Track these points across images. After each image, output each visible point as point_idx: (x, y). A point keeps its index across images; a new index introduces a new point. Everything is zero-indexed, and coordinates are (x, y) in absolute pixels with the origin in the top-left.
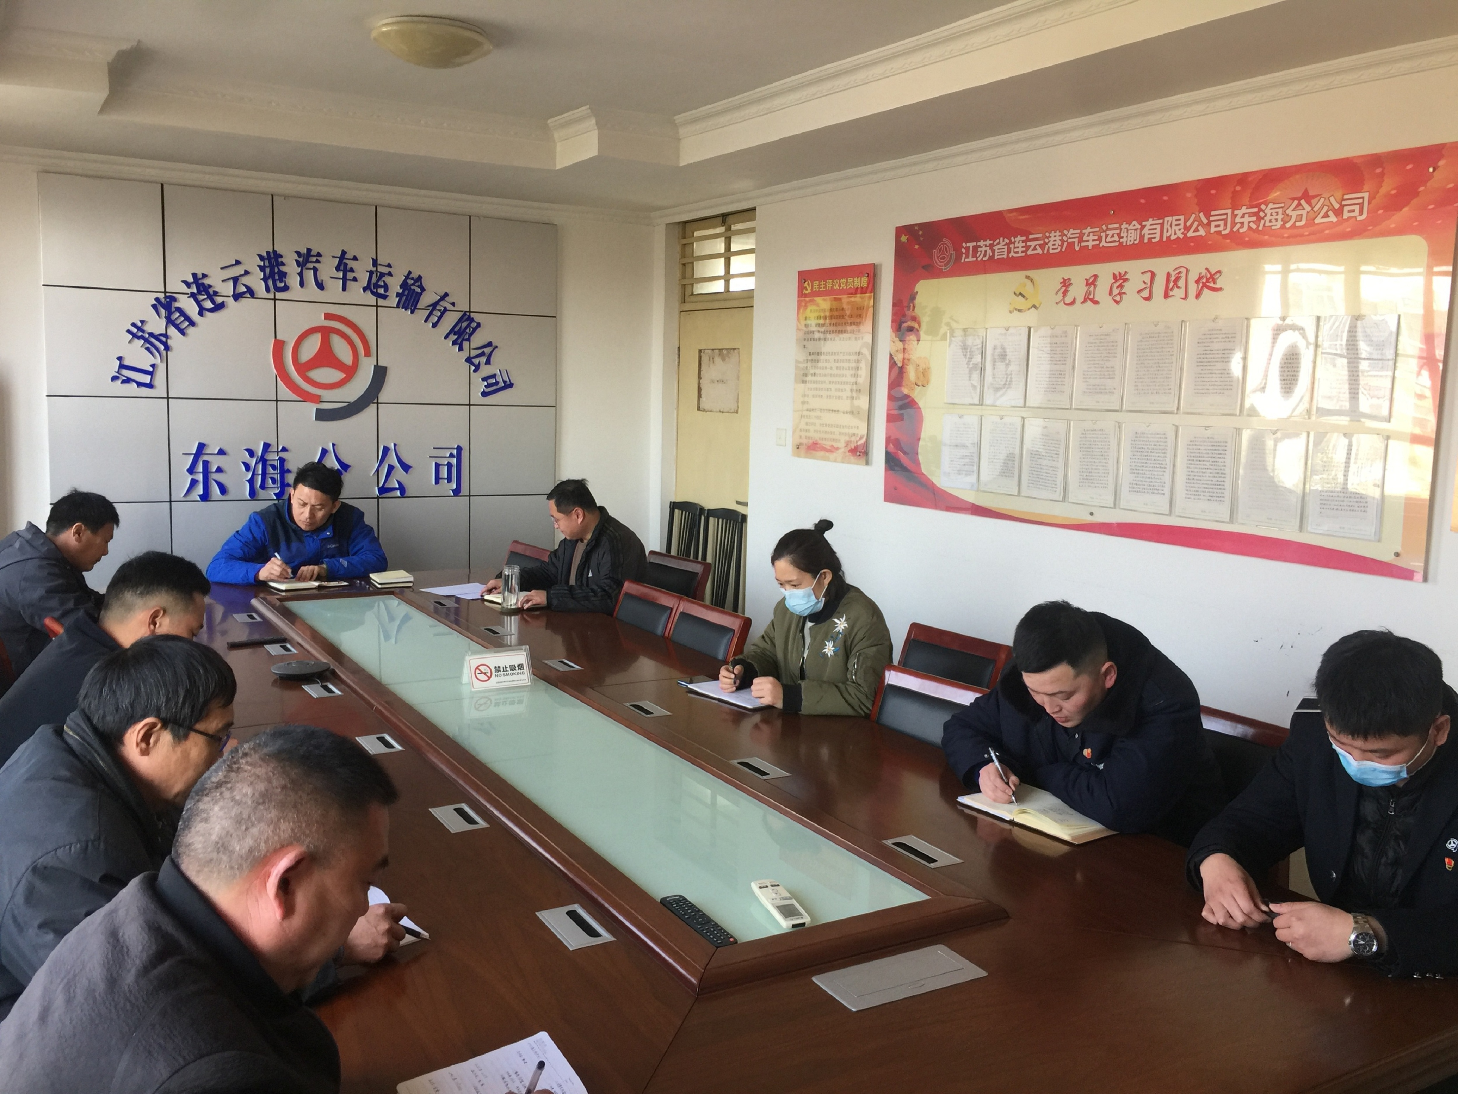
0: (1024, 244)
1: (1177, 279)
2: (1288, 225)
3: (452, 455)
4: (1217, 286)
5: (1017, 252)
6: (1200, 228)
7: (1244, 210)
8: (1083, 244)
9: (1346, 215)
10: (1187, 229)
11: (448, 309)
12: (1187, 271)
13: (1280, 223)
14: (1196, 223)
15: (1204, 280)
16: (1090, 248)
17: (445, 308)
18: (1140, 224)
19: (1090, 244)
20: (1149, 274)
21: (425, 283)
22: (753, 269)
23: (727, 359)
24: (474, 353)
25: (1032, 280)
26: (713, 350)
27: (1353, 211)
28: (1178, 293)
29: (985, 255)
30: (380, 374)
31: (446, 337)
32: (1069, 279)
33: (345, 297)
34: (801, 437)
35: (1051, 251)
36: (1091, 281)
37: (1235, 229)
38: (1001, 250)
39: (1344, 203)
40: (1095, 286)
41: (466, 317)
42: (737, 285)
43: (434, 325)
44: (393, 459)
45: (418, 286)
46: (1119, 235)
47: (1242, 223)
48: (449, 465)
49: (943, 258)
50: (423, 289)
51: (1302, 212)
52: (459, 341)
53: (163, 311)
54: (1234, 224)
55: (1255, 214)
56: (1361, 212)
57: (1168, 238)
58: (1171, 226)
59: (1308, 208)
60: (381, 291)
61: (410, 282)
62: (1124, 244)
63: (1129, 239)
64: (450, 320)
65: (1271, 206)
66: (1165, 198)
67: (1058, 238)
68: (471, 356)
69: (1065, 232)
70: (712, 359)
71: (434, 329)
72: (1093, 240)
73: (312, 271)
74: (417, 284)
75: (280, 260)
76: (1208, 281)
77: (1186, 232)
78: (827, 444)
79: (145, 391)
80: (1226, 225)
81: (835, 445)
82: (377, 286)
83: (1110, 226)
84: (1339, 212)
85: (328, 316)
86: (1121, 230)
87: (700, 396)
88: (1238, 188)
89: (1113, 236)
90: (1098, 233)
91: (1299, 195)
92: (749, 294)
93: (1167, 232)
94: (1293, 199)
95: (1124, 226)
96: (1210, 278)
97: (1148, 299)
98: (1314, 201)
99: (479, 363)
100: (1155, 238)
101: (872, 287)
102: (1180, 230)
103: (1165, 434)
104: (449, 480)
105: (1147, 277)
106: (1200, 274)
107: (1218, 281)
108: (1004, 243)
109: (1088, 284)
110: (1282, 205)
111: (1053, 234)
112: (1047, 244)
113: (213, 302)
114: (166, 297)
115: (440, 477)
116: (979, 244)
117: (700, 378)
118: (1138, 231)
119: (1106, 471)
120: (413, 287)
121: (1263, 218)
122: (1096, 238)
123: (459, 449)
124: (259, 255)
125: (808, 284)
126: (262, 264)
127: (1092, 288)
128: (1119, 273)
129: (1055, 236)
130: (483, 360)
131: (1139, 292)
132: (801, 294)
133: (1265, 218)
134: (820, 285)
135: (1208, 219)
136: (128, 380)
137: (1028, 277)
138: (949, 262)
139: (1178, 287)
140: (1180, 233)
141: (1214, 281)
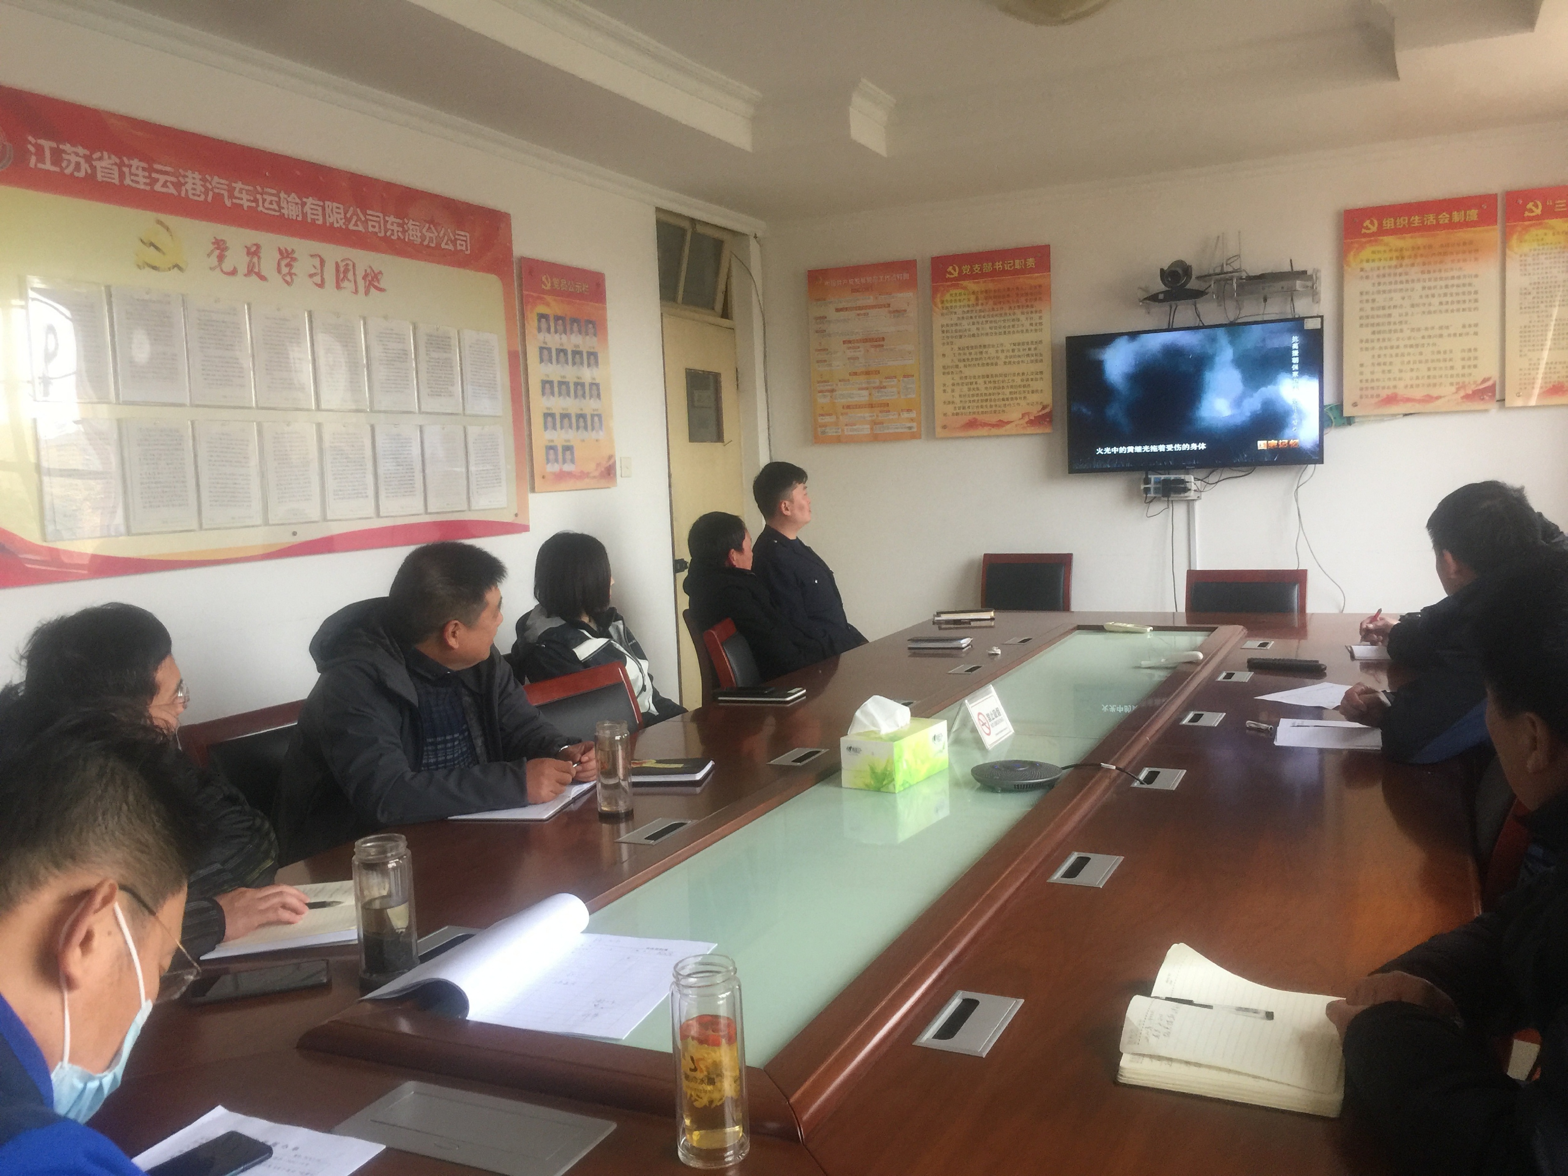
0: (146, 173)
1: (346, 271)
2: (426, 243)
4: (382, 287)
5: (137, 182)
6: (359, 223)
7: (391, 219)
9: (458, 248)
10: (348, 220)
12: (354, 265)
13: (419, 240)
14: (354, 218)
15: (370, 278)
16: (245, 208)
18: (299, 198)
19: (245, 204)
20: (318, 259)
25: (168, 229)
27: (462, 245)
28: (347, 286)
29: (76, 167)
32: (225, 241)
35: (190, 196)
36: (253, 250)
37: (387, 233)
38: (105, 169)
40: (259, 258)
46: (278, 203)
47: (393, 230)
51: (432, 237)
54: (387, 229)
55: (399, 224)
56: (466, 248)
58: (334, 212)
59: (436, 233)
62: (286, 217)
65: (410, 222)
66: (321, 179)
67: (198, 182)
69: (208, 177)
72: (248, 200)
80: (380, 227)
83: (265, 190)
84: (455, 244)
86: (279, 198)
88: (384, 195)
89: (271, 203)
90: (252, 193)
91: (429, 219)
93: (330, 217)
94: (426, 222)
95: (282, 195)
96: (375, 278)
97: (319, 286)
98: (439, 229)
100: (317, 220)
102: (341, 219)
105: (317, 262)
106: (366, 270)
107: (381, 282)
108: (111, 162)
109: (249, 253)
110: (419, 224)
111: (189, 173)
112: (184, 184)
118: (300, 206)
122: (251, 198)
127: (255, 259)
128: (286, 250)
129: (194, 178)
131: (310, 276)
133: (409, 232)
135: (365, 217)
137: (160, 223)
138: (2, 158)
139: (348, 280)
140: (341, 222)
141: (378, 281)
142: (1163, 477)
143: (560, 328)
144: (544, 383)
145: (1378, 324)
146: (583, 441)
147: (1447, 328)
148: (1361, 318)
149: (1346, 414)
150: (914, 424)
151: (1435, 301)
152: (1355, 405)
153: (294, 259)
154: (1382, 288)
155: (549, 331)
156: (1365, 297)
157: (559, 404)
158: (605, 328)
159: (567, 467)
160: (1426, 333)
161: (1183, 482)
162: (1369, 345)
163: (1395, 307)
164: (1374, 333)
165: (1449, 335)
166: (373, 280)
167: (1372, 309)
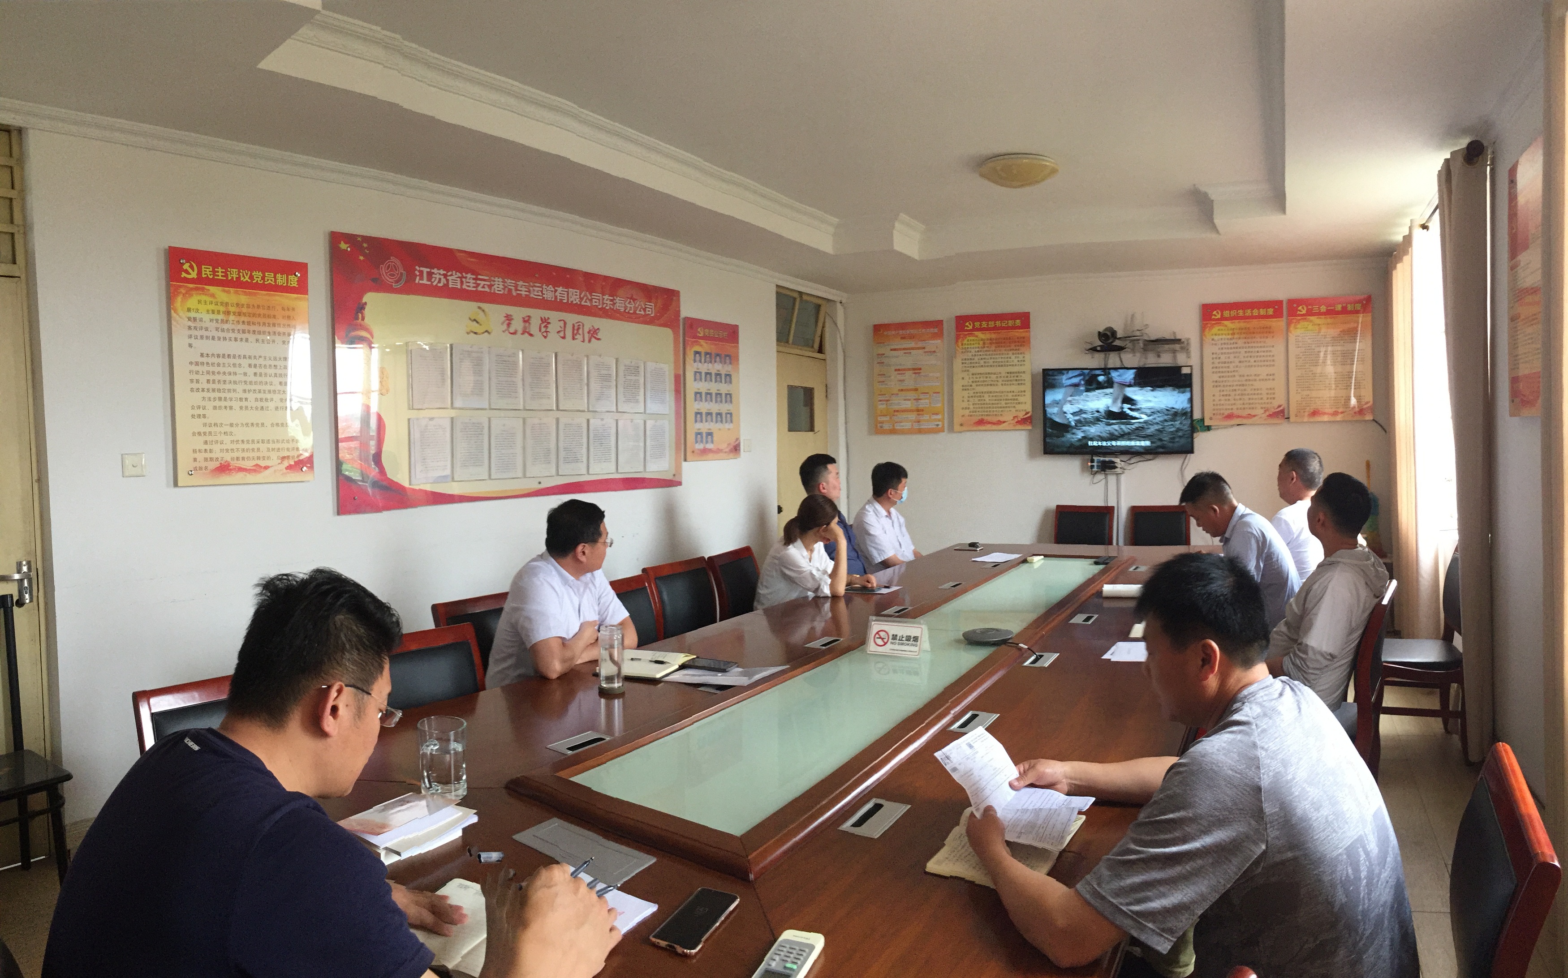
0: (474, 282)
1: (578, 329)
2: (627, 310)
4: (599, 338)
5: (469, 286)
6: (588, 301)
7: (606, 297)
8: (518, 293)
9: (647, 313)
10: (581, 299)
12: (583, 326)
13: (623, 308)
14: (585, 297)
15: (592, 332)
16: (524, 296)
18: (554, 288)
19: (522, 294)
20: (562, 322)
25: (484, 311)
27: (649, 312)
28: (578, 338)
29: (439, 282)
32: (509, 316)
35: (497, 292)
36: (525, 320)
37: (604, 306)
38: (454, 281)
39: (645, 305)
46: (542, 291)
47: (607, 304)
49: (392, 275)
51: (631, 306)
54: (603, 304)
55: (611, 300)
56: (653, 312)
57: (571, 302)
58: (573, 295)
59: (633, 305)
62: (545, 300)
63: (547, 297)
65: (618, 297)
66: (568, 276)
67: (500, 283)
69: (506, 280)
72: (524, 292)
77: (581, 301)
80: (600, 302)
83: (534, 285)
84: (645, 310)
86: (542, 289)
88: (604, 283)
89: (537, 292)
90: (528, 287)
91: (630, 296)
93: (570, 298)
94: (628, 297)
95: (544, 287)
96: (594, 332)
98: (636, 301)
100: (564, 300)
105: (562, 323)
106: (590, 328)
108: (457, 276)
110: (623, 299)
111: (497, 279)
112: (493, 286)
116: (432, 271)
118: (553, 293)
121: (616, 304)
122: (527, 290)
125: (191, 267)
127: (527, 325)
128: (545, 318)
129: (498, 282)
131: (557, 332)
134: (214, 271)
135: (591, 297)
137: (480, 308)
138: (399, 281)
139: (579, 334)
140: (577, 300)
141: (597, 334)
142: (1102, 459)
143: (708, 359)
144: (696, 393)
145: (1222, 372)
146: (720, 429)
147: (1259, 375)
148: (1213, 368)
149: (1206, 424)
150: (940, 423)
151: (1252, 360)
152: (1211, 419)
153: (549, 323)
154: (1224, 351)
155: (700, 362)
156: (1214, 356)
157: (704, 406)
158: (738, 360)
159: (710, 446)
160: (1247, 378)
161: (1113, 462)
162: (1218, 384)
163: (1231, 362)
164: (1220, 377)
165: (1260, 380)
166: (594, 334)
167: (1219, 363)
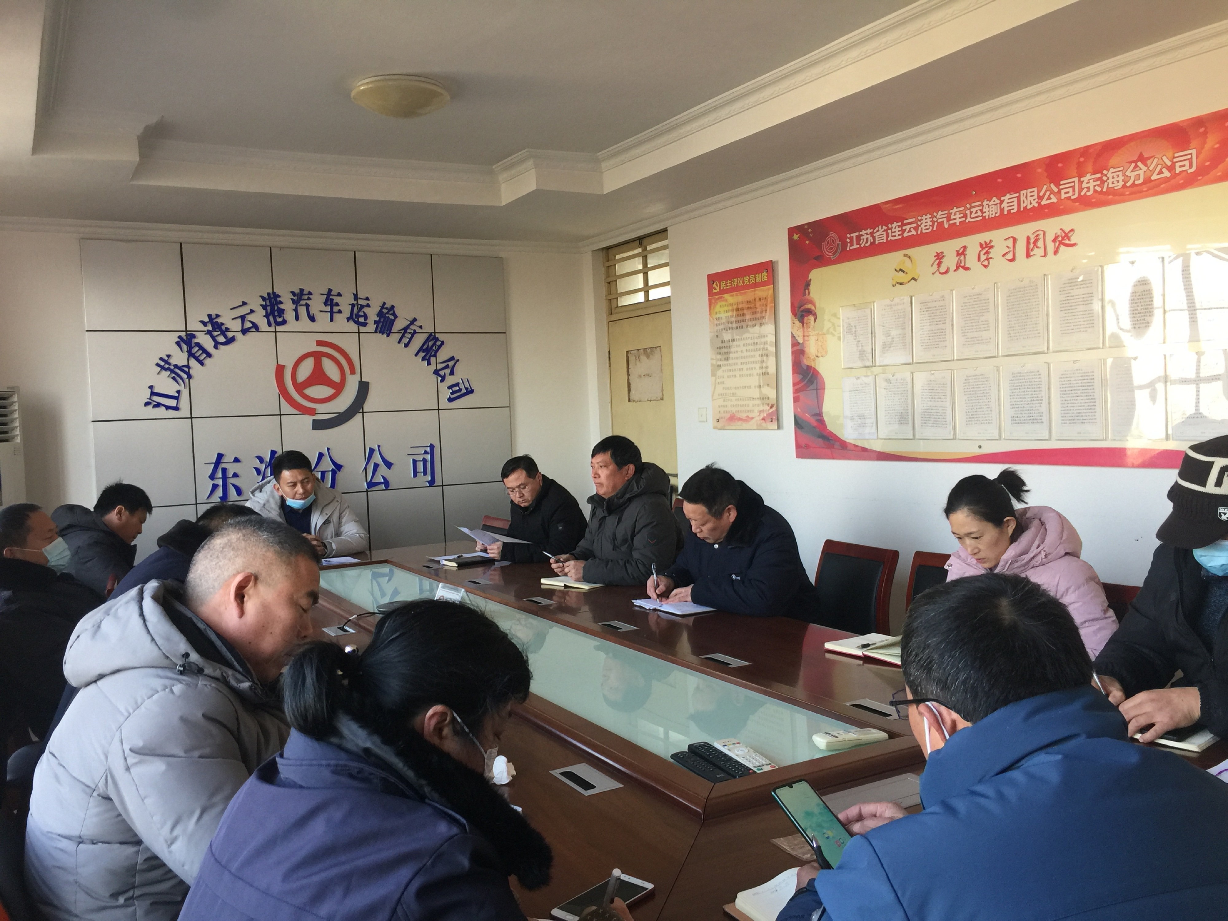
0: (900, 229)
1: (1036, 241)
2: (1128, 184)
3: (426, 452)
4: (1072, 242)
5: (895, 236)
6: (1052, 196)
7: (1088, 176)
8: (951, 222)
9: (1178, 170)
10: (1040, 198)
11: (417, 331)
12: (1044, 233)
13: (1121, 183)
14: (1048, 193)
15: (1060, 239)
16: (958, 224)
17: (415, 331)
18: (999, 199)
19: (958, 221)
20: (1012, 239)
21: (396, 310)
22: (667, 279)
23: (651, 356)
24: (440, 366)
25: (909, 257)
26: (638, 350)
27: (1184, 166)
28: (1038, 252)
29: (867, 242)
30: (364, 388)
31: (416, 355)
32: (942, 253)
33: (331, 327)
34: (720, 412)
35: (924, 231)
36: (961, 251)
37: (1082, 194)
38: (880, 235)
39: (1175, 160)
40: (965, 255)
41: (432, 337)
42: (654, 294)
43: (406, 345)
44: (377, 458)
45: (391, 314)
46: (981, 210)
47: (1088, 188)
48: (425, 461)
49: (831, 249)
50: (396, 317)
51: (1140, 173)
52: (427, 357)
53: (185, 347)
54: (1081, 189)
55: (1100, 179)
56: (1191, 166)
57: (1025, 208)
58: (1026, 197)
59: (1144, 168)
60: (362, 320)
61: (385, 311)
62: (987, 217)
63: (991, 213)
64: (418, 341)
65: (1112, 170)
66: (1019, 175)
67: (929, 220)
68: (438, 368)
69: (935, 214)
70: (638, 358)
71: (406, 349)
72: (960, 218)
73: (305, 307)
74: (390, 313)
75: (278, 299)
76: (1063, 239)
77: (1040, 201)
78: (743, 415)
79: (172, 413)
80: (1074, 191)
81: (751, 415)
82: (358, 316)
83: (973, 205)
84: (1171, 169)
85: (319, 343)
86: (983, 206)
87: (629, 390)
88: (1082, 159)
89: (976, 212)
90: (964, 212)
91: (1135, 158)
92: (666, 301)
93: (1024, 202)
94: (1131, 162)
95: (985, 202)
96: (1065, 237)
97: (1012, 260)
98: (1149, 162)
99: (445, 373)
100: (1013, 209)
101: (772, 280)
102: (1034, 200)
103: (1038, 371)
104: (425, 473)
105: (1010, 243)
106: (1056, 234)
107: (1072, 238)
108: (883, 230)
109: (958, 254)
110: (1121, 169)
111: (924, 217)
112: (920, 226)
113: (225, 337)
114: (187, 335)
115: (418, 471)
116: (861, 233)
117: (628, 375)
118: (999, 205)
119: (989, 409)
120: (387, 315)
121: (1106, 181)
122: (962, 215)
123: (432, 447)
124: (261, 297)
125: (717, 285)
126: (264, 303)
127: (962, 258)
128: (985, 242)
129: (926, 219)
130: (448, 371)
131: (1004, 255)
132: (710, 294)
133: (1108, 181)
134: (726, 284)
135: (1058, 187)
136: (158, 405)
137: (906, 255)
138: (836, 252)
139: (1038, 247)
141: (1068, 238)
153: (992, 247)
